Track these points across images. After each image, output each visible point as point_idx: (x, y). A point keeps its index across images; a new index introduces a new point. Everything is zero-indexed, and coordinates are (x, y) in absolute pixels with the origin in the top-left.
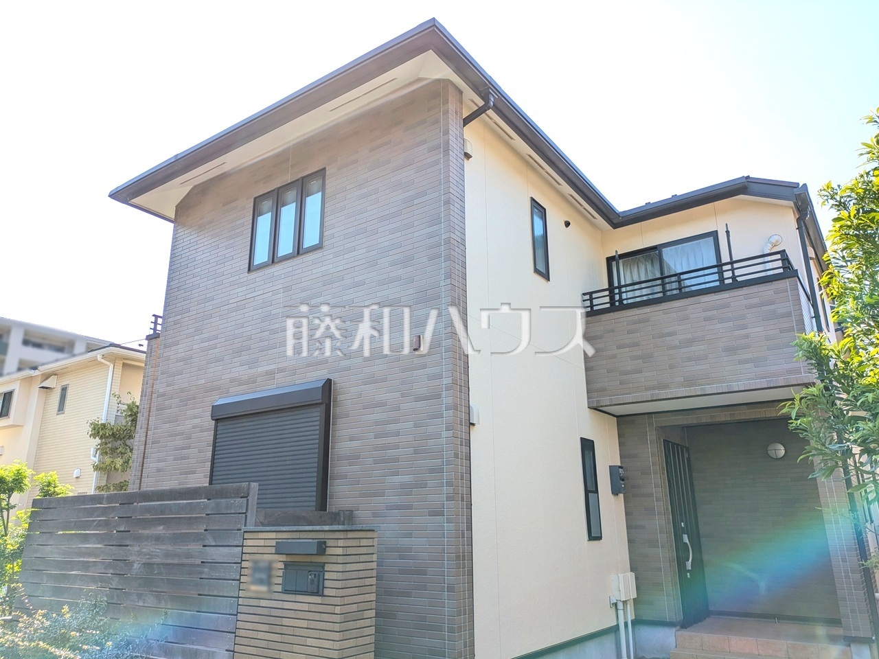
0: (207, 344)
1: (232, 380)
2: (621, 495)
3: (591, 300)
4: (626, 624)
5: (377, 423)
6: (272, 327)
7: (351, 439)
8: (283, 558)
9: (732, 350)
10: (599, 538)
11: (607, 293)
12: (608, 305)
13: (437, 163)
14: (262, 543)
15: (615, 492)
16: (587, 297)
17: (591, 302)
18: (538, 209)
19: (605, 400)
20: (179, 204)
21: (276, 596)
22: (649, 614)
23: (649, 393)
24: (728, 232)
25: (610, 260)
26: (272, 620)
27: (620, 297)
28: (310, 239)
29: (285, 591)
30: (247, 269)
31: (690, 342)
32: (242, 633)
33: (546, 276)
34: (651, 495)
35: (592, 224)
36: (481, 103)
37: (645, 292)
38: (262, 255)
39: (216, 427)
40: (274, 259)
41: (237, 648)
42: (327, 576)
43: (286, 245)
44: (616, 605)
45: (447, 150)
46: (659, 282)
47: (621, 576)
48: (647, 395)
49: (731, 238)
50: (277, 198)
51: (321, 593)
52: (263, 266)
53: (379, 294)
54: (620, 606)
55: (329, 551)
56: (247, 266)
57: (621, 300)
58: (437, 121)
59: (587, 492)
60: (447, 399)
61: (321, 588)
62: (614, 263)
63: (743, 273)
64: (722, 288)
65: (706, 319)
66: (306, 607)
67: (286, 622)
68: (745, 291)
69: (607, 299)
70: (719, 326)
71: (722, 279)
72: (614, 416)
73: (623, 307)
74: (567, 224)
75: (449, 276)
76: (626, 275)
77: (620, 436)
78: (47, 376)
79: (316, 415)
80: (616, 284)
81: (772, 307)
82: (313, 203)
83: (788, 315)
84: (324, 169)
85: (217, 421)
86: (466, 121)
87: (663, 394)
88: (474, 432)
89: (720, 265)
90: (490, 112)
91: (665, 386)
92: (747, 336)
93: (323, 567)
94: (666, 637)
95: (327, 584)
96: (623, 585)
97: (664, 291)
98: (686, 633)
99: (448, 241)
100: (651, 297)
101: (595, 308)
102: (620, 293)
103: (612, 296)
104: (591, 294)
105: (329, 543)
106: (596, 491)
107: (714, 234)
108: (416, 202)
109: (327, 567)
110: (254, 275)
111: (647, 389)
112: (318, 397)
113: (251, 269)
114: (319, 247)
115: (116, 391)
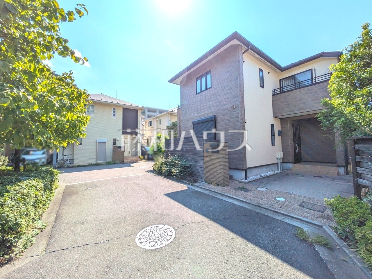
1: (195, 117)
2: (281, 136)
3: (275, 91)
4: (280, 163)
5: (226, 123)
6: (202, 105)
7: (220, 127)
10: (275, 145)
11: (279, 89)
12: (279, 92)
13: (237, 65)
15: (279, 135)
16: (274, 91)
17: (275, 92)
18: (261, 70)
19: (277, 115)
20: (181, 81)
22: (286, 161)
23: (289, 113)
24: (315, 69)
25: (280, 80)
26: (210, 157)
27: (283, 90)
28: (209, 86)
31: (301, 100)
32: (205, 159)
33: (263, 87)
34: (288, 136)
35: (276, 71)
36: (247, 48)
37: (290, 88)
38: (199, 91)
39: (193, 126)
40: (201, 91)
41: (204, 162)
43: (204, 88)
44: (278, 159)
45: (239, 62)
46: (294, 85)
47: (279, 153)
48: (288, 113)
49: (316, 71)
50: (201, 77)
52: (199, 93)
54: (279, 159)
57: (283, 91)
58: (237, 55)
59: (272, 136)
60: (240, 118)
62: (281, 81)
63: (318, 80)
64: (312, 84)
65: (306, 93)
66: (216, 155)
67: (212, 158)
68: (318, 85)
69: (279, 91)
70: (310, 95)
71: (312, 82)
72: (280, 118)
73: (283, 92)
74: (269, 73)
75: (240, 91)
76: (284, 84)
77: (281, 123)
78: (157, 118)
79: (213, 122)
80: (282, 87)
82: (209, 76)
84: (211, 70)
85: (193, 124)
86: (243, 53)
87: (292, 113)
88: (246, 124)
89: (312, 79)
90: (250, 50)
91: (294, 111)
94: (290, 165)
96: (280, 155)
97: (295, 87)
98: (295, 165)
99: (240, 83)
100: (292, 89)
101: (276, 93)
102: (283, 89)
103: (280, 90)
104: (275, 90)
106: (274, 135)
107: (311, 70)
110: (197, 95)
112: (213, 119)
113: (197, 94)
114: (211, 88)
115: (170, 120)
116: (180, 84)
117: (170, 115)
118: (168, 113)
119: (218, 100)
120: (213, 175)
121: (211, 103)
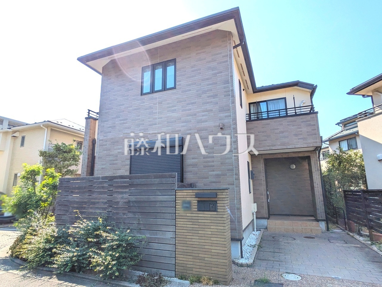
0: (122, 122)
2: (252, 180)
6: (154, 117)
7: (193, 159)
8: (197, 199)
9: (296, 135)
10: (251, 193)
13: (227, 61)
14: (186, 194)
17: (250, 117)
18: (240, 83)
20: (104, 66)
21: (195, 212)
22: (259, 215)
25: (250, 104)
26: (193, 221)
28: (170, 84)
29: (199, 210)
30: (140, 94)
31: (283, 132)
32: (179, 225)
33: (242, 107)
36: (239, 43)
38: (147, 89)
40: (153, 91)
41: (177, 231)
42: (218, 205)
43: (158, 86)
44: (253, 213)
45: (231, 57)
47: (255, 204)
50: (152, 68)
51: (216, 211)
52: (148, 93)
53: (202, 107)
55: (218, 196)
56: (140, 93)
58: (226, 46)
60: (234, 146)
61: (216, 209)
65: (288, 125)
66: (210, 216)
67: (200, 221)
68: (300, 117)
70: (293, 127)
72: (250, 154)
74: (244, 90)
77: (252, 161)
78: (15, 132)
81: (309, 122)
82: (170, 70)
83: (315, 125)
84: (176, 59)
86: (234, 48)
90: (240, 47)
91: (275, 146)
92: (301, 131)
93: (216, 202)
94: (265, 222)
95: (218, 207)
96: (255, 207)
99: (232, 89)
101: (251, 119)
105: (218, 194)
106: (250, 178)
107: (285, 98)
108: (218, 75)
109: (218, 202)
110: (143, 97)
111: (268, 146)
113: (142, 94)
114: (174, 88)
115: (48, 139)
116: (101, 72)
117: (52, 130)
118: (47, 126)
119: (190, 111)
120: (203, 259)
121: (175, 115)
